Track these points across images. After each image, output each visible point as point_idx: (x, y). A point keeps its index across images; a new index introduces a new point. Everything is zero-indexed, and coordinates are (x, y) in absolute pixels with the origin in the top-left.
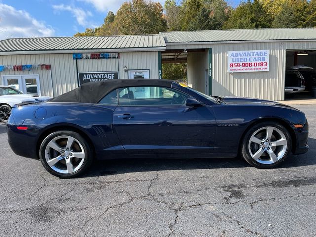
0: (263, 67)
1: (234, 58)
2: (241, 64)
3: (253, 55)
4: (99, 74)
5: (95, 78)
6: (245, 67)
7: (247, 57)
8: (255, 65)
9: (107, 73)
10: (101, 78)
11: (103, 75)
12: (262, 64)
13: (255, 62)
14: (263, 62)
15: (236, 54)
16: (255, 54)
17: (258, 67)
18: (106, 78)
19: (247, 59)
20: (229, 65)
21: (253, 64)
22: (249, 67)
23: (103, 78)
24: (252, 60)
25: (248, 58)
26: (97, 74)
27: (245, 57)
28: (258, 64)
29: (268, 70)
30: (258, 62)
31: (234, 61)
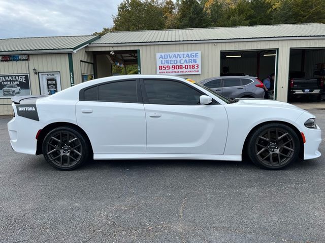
0: (195, 70)
1: (163, 60)
2: (171, 67)
3: (184, 57)
4: (11, 76)
5: (7, 81)
6: (175, 70)
7: (177, 59)
8: (186, 67)
9: (18, 76)
10: (13, 81)
11: (14, 77)
12: (193, 67)
13: (185, 64)
14: (195, 64)
15: (165, 55)
16: (185, 56)
17: (189, 70)
18: (17, 81)
19: (177, 61)
20: (158, 68)
21: (184, 66)
22: (179, 70)
23: (15, 81)
24: (182, 62)
25: (179, 59)
26: (8, 76)
27: (174, 59)
28: (189, 67)
29: (200, 73)
30: (189, 65)
31: (163, 63)
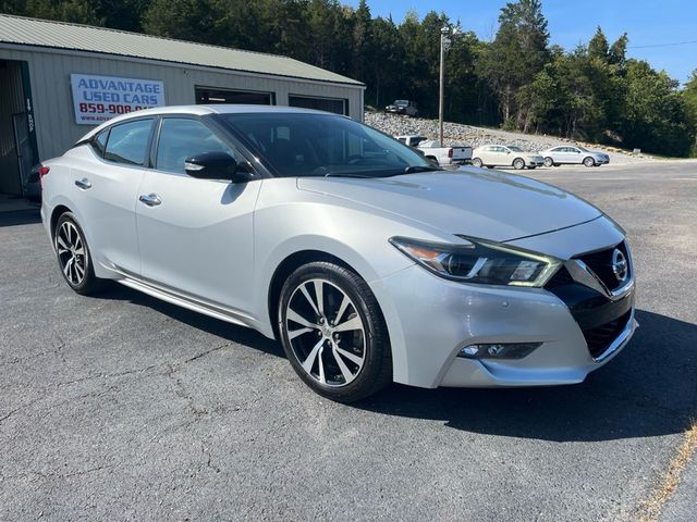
1: (89, 91)
2: (106, 107)
3: (131, 89)
7: (117, 92)
13: (136, 104)
15: (90, 81)
16: (134, 87)
19: (118, 95)
20: (78, 108)
21: (133, 108)
24: (129, 99)
25: (121, 93)
27: (112, 90)
31: (89, 97)
